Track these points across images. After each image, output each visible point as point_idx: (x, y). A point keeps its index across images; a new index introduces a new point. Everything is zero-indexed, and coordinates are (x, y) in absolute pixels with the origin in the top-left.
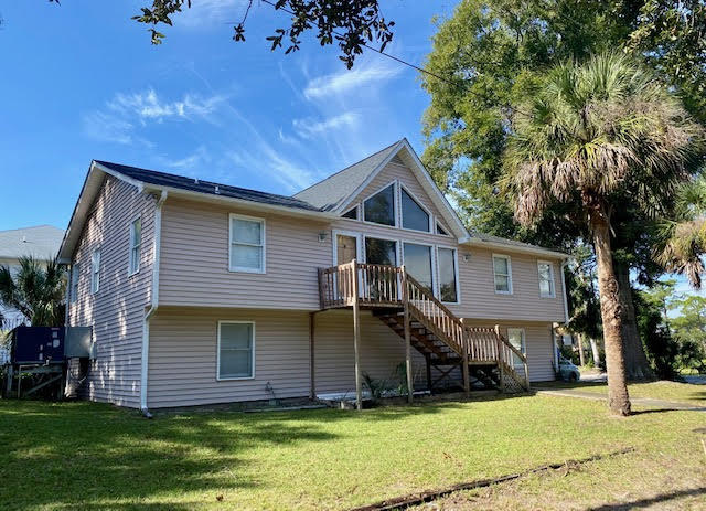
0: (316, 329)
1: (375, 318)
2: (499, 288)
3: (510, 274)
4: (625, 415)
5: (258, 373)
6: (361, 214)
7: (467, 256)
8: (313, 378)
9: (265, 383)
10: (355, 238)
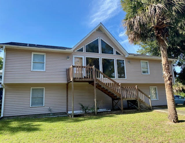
0: (69, 89)
1: (90, 84)
2: (144, 72)
3: (148, 67)
4: (175, 122)
5: (45, 104)
6: (84, 50)
7: (129, 62)
8: (67, 105)
9: (49, 108)
10: (82, 58)
